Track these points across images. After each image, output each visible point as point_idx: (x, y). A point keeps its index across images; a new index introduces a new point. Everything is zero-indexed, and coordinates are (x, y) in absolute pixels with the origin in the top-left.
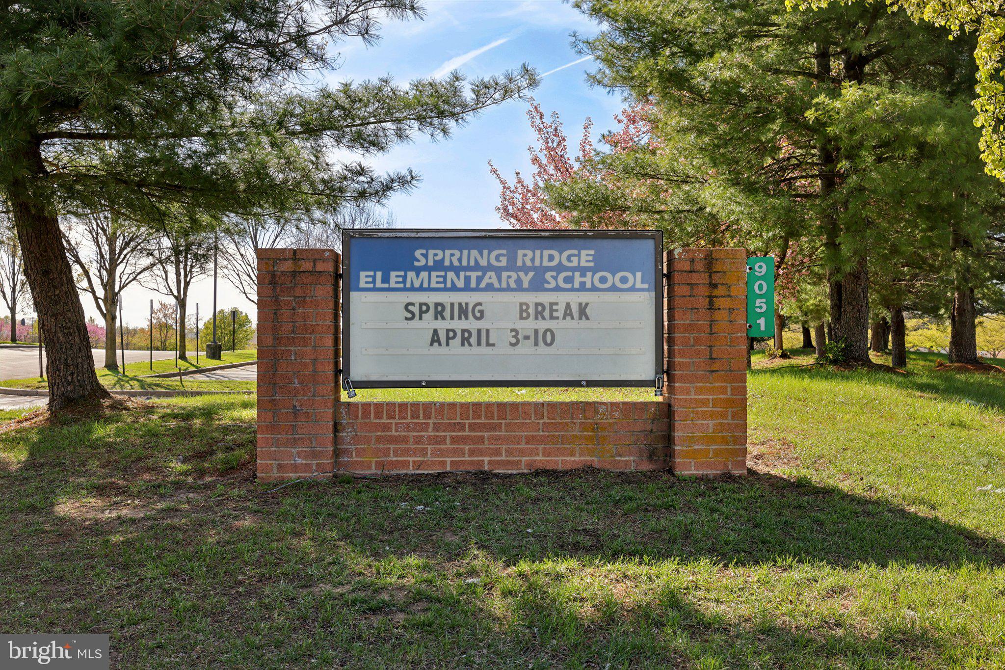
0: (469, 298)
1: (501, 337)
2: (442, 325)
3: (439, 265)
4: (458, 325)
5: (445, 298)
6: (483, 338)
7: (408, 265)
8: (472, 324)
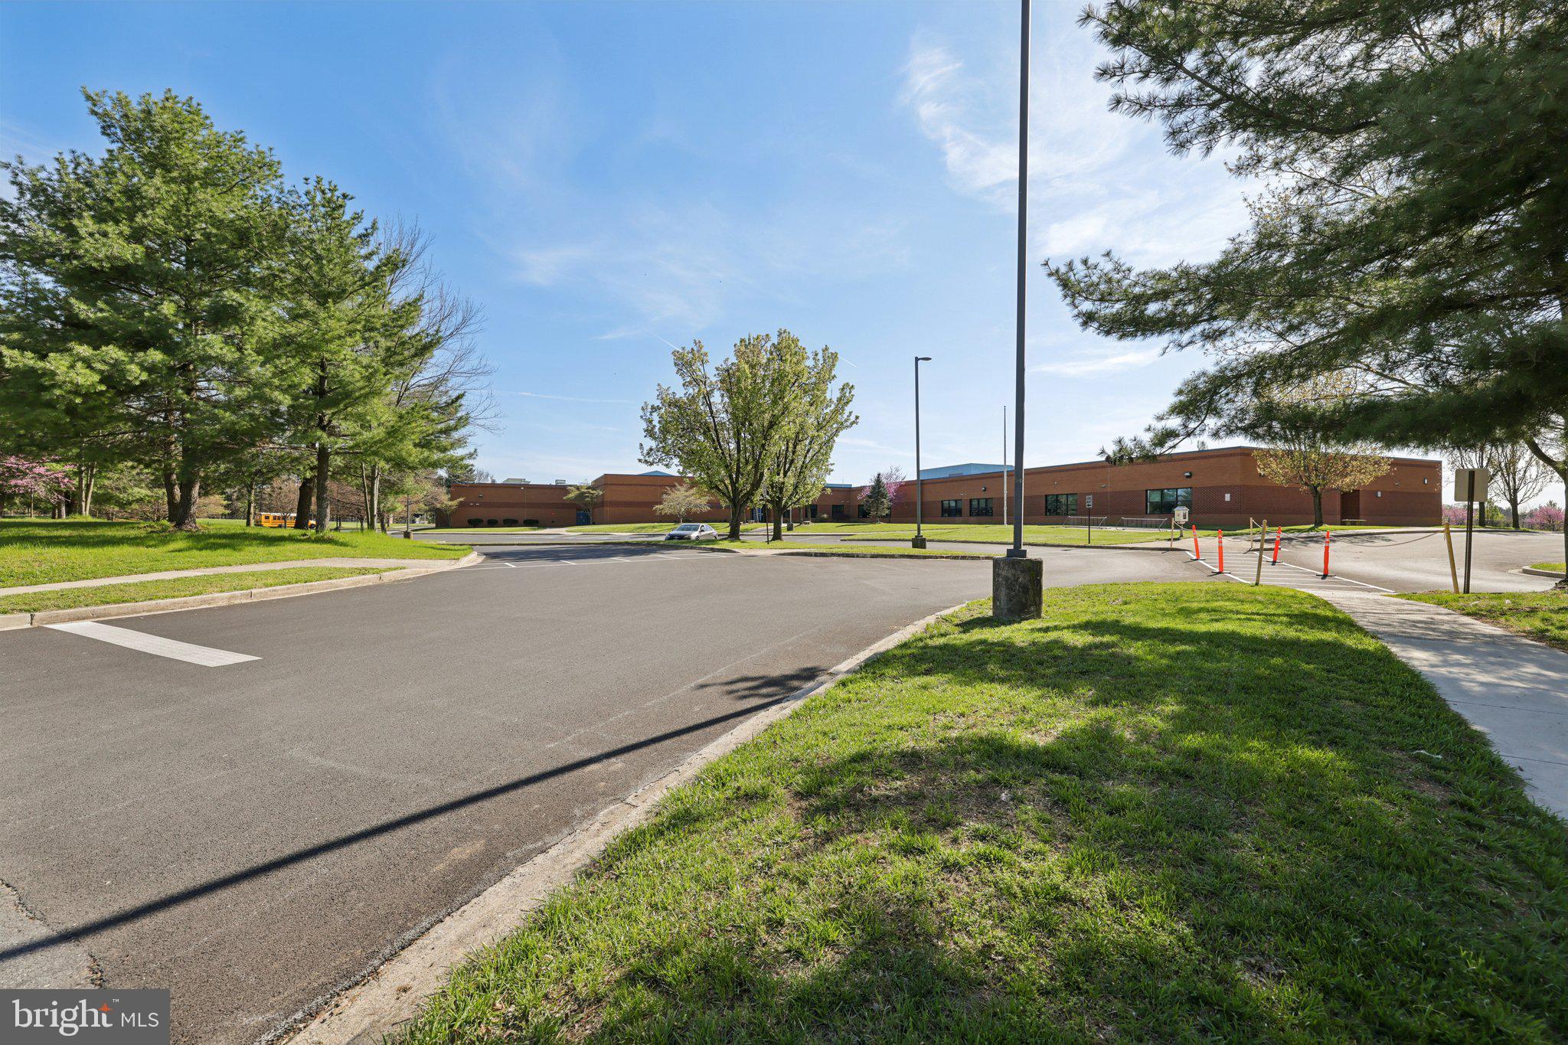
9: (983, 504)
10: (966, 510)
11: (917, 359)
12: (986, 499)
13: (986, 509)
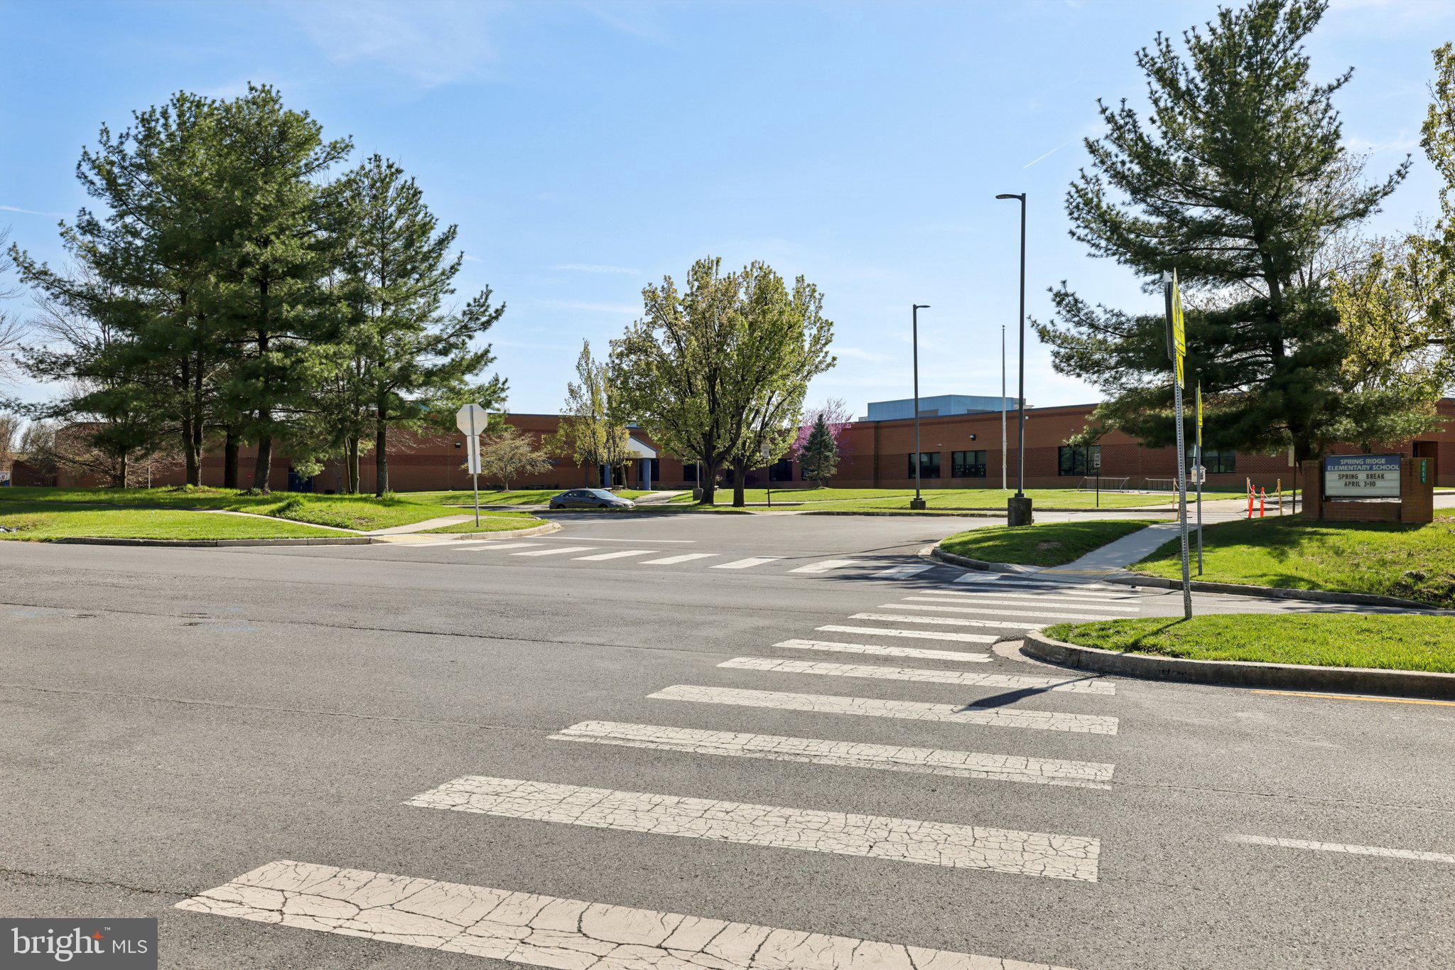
0: (1354, 473)
1: (1362, 484)
2: (1348, 480)
3: (1347, 464)
4: (1352, 480)
5: (1348, 473)
6: (1357, 484)
7: (1339, 464)
8: (1355, 480)
9: (971, 459)
10: (945, 467)
11: (915, 307)
12: (976, 452)
13: (976, 467)
